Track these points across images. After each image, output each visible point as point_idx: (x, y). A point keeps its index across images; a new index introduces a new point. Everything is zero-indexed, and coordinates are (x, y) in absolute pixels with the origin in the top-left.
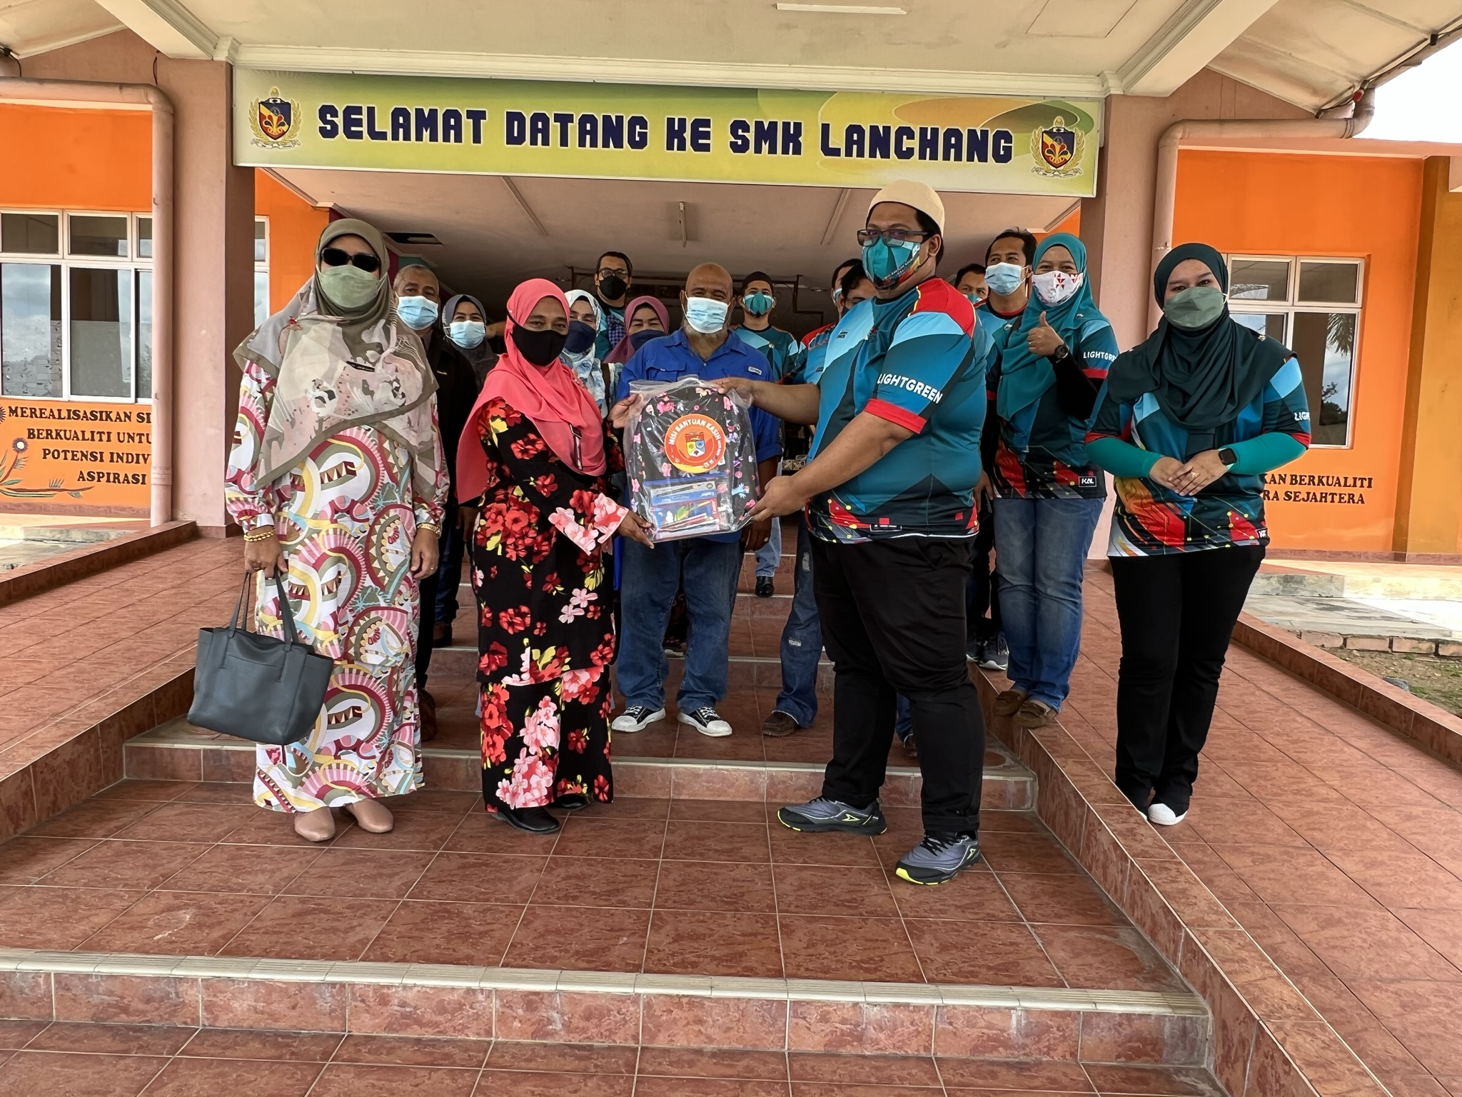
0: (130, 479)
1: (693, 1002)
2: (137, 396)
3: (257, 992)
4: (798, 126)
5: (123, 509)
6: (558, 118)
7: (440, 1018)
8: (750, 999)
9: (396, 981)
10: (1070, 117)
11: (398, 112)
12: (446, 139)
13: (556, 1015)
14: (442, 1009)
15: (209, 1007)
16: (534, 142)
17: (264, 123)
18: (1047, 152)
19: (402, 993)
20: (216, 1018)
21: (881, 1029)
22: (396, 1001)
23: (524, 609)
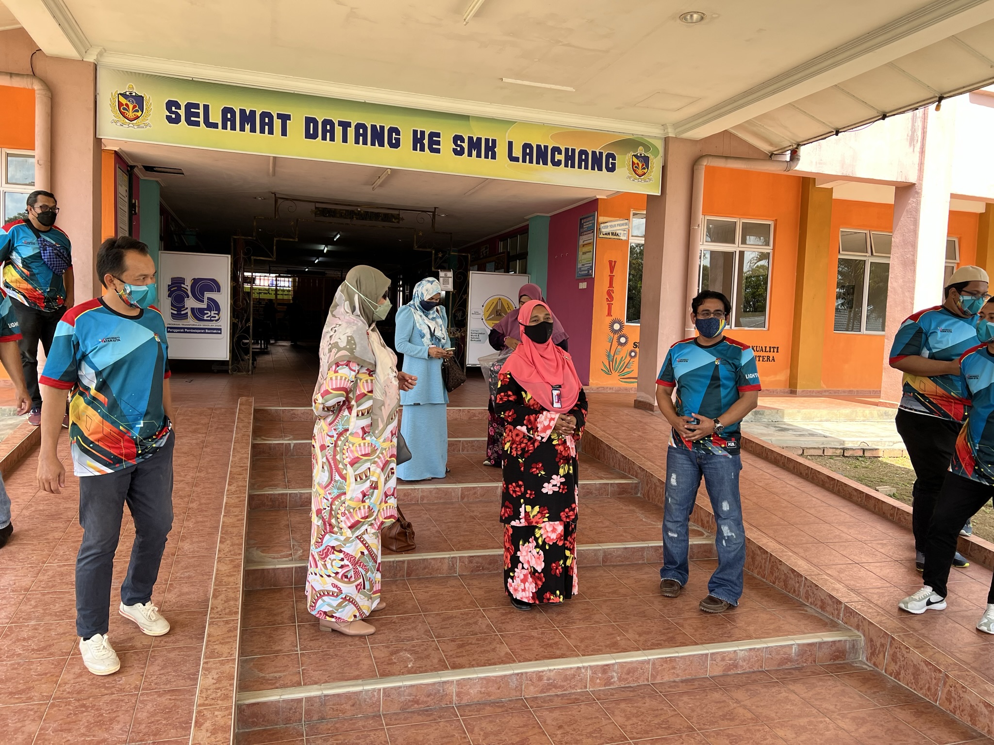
1: (672, 659)
3: (482, 683)
4: (494, 141)
6: (341, 124)
7: (565, 683)
8: (694, 655)
9: (547, 668)
10: (647, 148)
11: (226, 110)
12: (262, 131)
13: (615, 674)
14: (566, 679)
15: (458, 694)
16: (324, 138)
17: (122, 108)
18: (634, 167)
19: (548, 674)
20: (462, 699)
21: (744, 661)
22: (545, 678)
23: (521, 483)
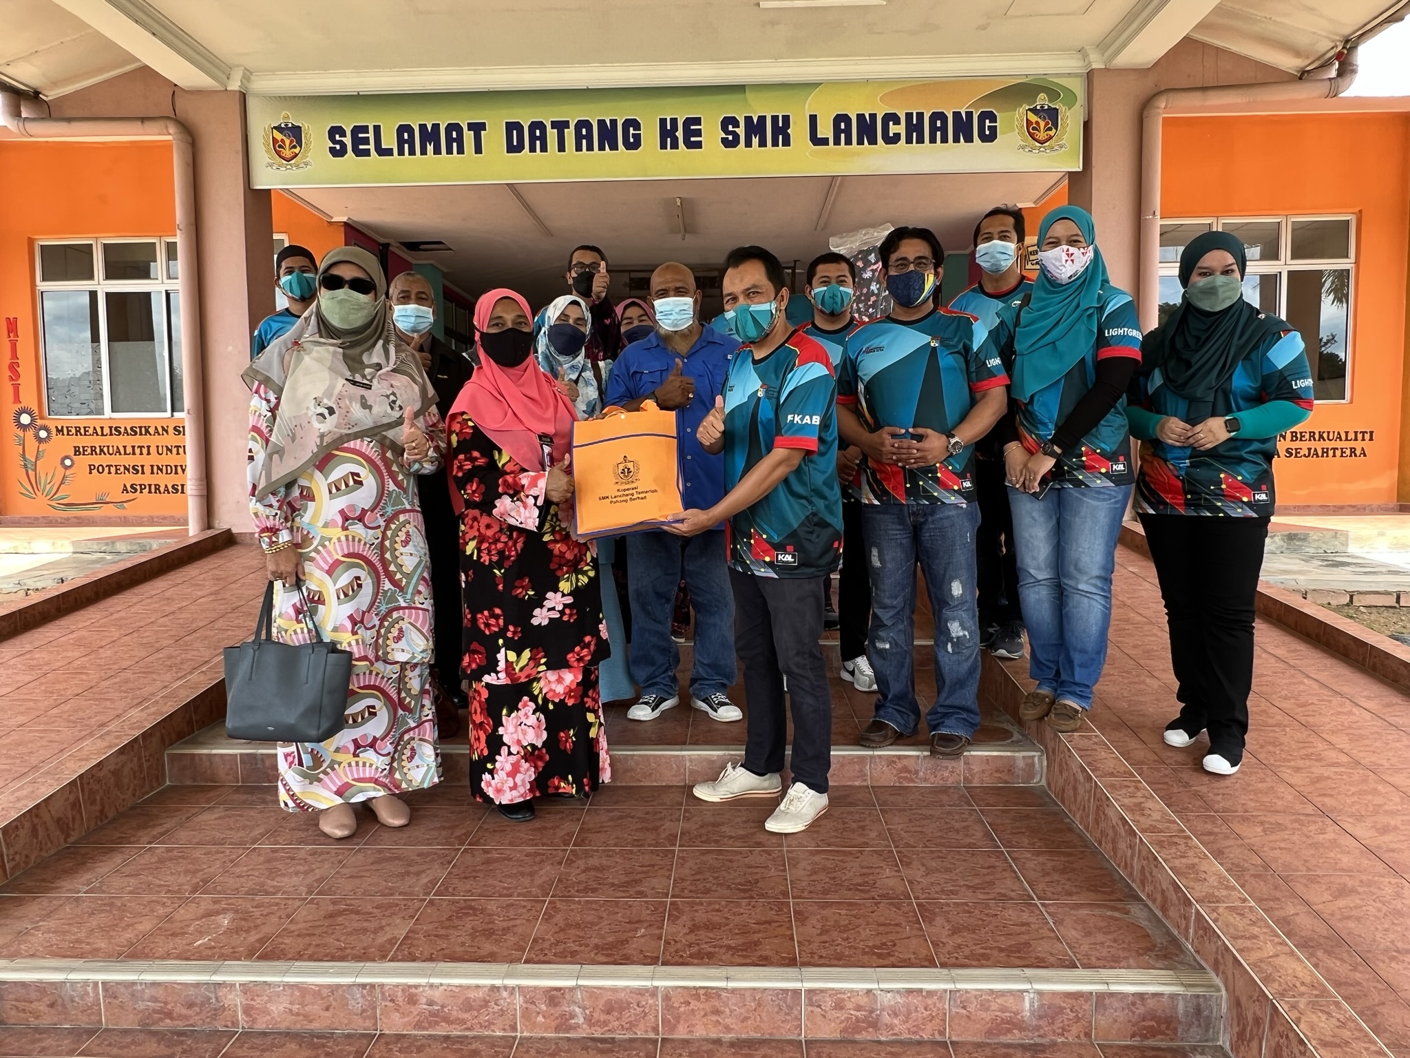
0: (170, 489)
1: (710, 993)
2: (173, 410)
3: (292, 995)
4: (786, 119)
5: (165, 518)
6: (555, 125)
7: (466, 1016)
8: (765, 989)
9: (423, 981)
10: (1053, 94)
11: (403, 129)
12: (449, 151)
13: (577, 1009)
14: (468, 1006)
15: (247, 1010)
16: (533, 149)
17: (277, 146)
18: (1031, 129)
19: (429, 992)
20: (254, 1021)
21: (896, 1015)
22: (424, 1000)
23: (498, 611)
